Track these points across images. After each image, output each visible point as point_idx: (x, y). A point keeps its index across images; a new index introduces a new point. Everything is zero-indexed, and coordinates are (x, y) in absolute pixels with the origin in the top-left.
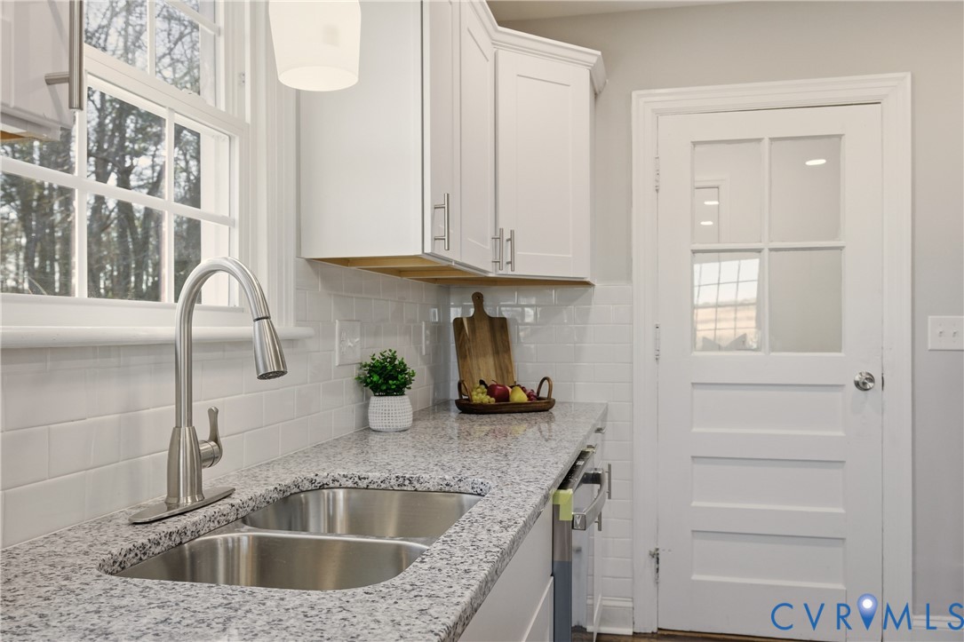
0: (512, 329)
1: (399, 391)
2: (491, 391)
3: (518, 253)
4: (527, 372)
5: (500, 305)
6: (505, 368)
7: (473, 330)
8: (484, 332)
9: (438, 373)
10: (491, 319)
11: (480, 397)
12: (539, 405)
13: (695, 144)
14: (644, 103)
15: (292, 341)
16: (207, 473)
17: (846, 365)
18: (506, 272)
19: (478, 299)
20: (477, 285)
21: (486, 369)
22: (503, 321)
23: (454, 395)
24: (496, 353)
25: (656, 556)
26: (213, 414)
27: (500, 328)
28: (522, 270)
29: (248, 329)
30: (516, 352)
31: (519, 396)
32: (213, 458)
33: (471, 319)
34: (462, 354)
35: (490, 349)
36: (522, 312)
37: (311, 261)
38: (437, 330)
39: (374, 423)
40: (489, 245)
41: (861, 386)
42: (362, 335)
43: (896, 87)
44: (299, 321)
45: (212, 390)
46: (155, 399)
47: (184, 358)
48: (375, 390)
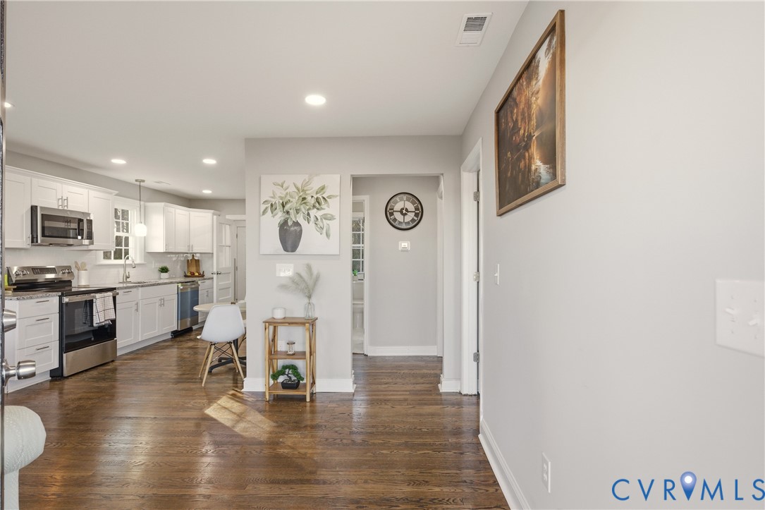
1: (167, 272)
6: (198, 269)
8: (194, 262)
10: (196, 260)
11: (189, 274)
16: (128, 279)
21: (193, 269)
22: (198, 260)
26: (129, 273)
29: (134, 262)
31: (197, 274)
32: (128, 277)
33: (191, 260)
34: (188, 267)
35: (195, 266)
37: (147, 252)
38: (183, 261)
39: (162, 277)
40: (187, 248)
42: (160, 263)
44: (144, 261)
45: (128, 270)
46: (121, 271)
47: (125, 266)
48: (162, 272)
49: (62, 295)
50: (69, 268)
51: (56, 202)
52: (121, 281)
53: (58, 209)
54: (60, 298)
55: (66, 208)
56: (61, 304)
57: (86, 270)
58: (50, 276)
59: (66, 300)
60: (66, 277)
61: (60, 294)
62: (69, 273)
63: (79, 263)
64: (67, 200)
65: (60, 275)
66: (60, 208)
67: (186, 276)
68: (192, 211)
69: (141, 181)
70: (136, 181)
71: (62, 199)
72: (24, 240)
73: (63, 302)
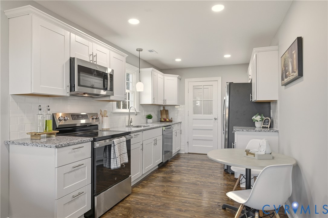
1: (151, 118)
3: (167, 102)
4: (170, 117)
5: (166, 108)
6: (167, 116)
7: (163, 112)
10: (166, 110)
11: (163, 120)
12: (170, 121)
13: (193, 86)
14: (187, 81)
15: (138, 113)
16: (131, 123)
20: (164, 106)
21: (164, 117)
22: (167, 110)
23: (159, 120)
25: (188, 142)
26: (131, 118)
28: (167, 104)
29: (134, 111)
30: (169, 115)
31: (168, 120)
32: (131, 122)
33: (163, 110)
35: (165, 114)
37: (140, 104)
38: (158, 111)
39: (148, 122)
41: (215, 119)
42: (147, 112)
43: (219, 79)
44: (139, 111)
45: (131, 117)
46: (127, 117)
47: (129, 114)
48: (148, 118)
49: (95, 140)
50: (96, 114)
51: (88, 57)
52: (127, 125)
53: (90, 63)
54: (93, 143)
55: (95, 63)
56: (93, 150)
57: (107, 116)
58: (83, 121)
59: (97, 145)
60: (94, 122)
61: (92, 139)
62: (96, 119)
63: (103, 111)
64: (96, 56)
65: (90, 121)
66: (91, 62)
67: (161, 121)
68: (165, 76)
69: (140, 50)
70: (137, 50)
71: (92, 55)
72: (65, 89)
73: (94, 147)
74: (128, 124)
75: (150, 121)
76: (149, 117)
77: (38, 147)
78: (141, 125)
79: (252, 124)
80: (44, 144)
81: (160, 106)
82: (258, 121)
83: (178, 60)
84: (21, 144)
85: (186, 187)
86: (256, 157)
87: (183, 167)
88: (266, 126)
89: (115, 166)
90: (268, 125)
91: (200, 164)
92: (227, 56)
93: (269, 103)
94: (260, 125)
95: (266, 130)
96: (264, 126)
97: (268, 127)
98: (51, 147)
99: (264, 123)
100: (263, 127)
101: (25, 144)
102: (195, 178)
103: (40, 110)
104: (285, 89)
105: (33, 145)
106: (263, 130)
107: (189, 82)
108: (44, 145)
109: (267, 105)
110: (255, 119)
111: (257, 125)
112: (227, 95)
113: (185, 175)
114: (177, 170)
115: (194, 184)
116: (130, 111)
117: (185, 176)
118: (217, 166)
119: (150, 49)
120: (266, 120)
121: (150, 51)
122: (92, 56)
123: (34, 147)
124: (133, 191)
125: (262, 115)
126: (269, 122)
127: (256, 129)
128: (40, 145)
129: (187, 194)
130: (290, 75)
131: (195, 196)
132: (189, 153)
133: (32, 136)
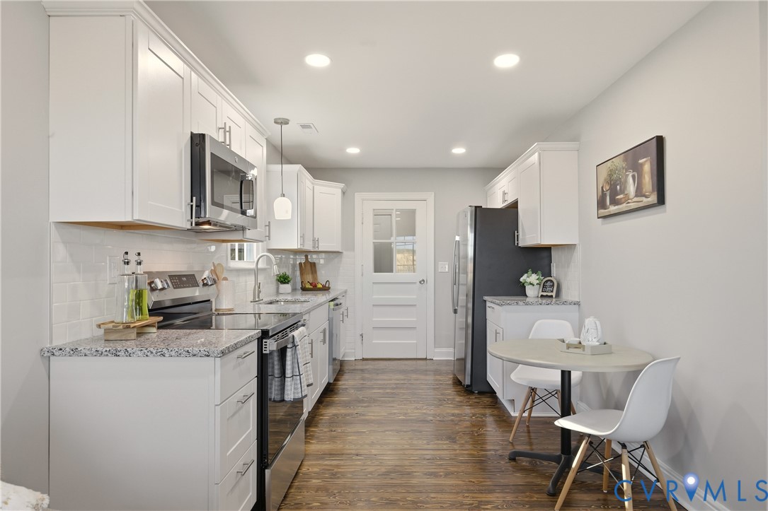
0: (317, 266)
1: (288, 283)
2: (311, 284)
3: (320, 244)
4: (322, 279)
5: (313, 258)
6: (315, 278)
7: (305, 266)
8: (308, 267)
9: (298, 279)
10: (311, 263)
11: (308, 286)
12: (326, 289)
14: (358, 197)
17: (416, 277)
18: (316, 250)
19: (306, 256)
20: (306, 253)
21: (309, 278)
22: (314, 263)
23: (299, 286)
24: (312, 273)
25: (362, 335)
27: (313, 265)
28: (320, 250)
30: (318, 273)
31: (320, 286)
32: (260, 292)
34: (302, 274)
35: (310, 272)
36: (321, 261)
37: (271, 250)
38: (295, 266)
39: (280, 292)
40: (311, 243)
41: (420, 282)
42: (279, 268)
43: (430, 197)
47: (256, 272)
48: (281, 282)
49: (265, 335)
54: (260, 341)
56: (261, 359)
64: (230, 132)
67: (304, 289)
68: (317, 184)
69: (283, 122)
70: (276, 122)
71: (224, 128)
72: (184, 210)
73: (264, 352)
74: (254, 297)
75: (286, 288)
76: (283, 280)
77: (167, 359)
78: (278, 299)
79: (521, 291)
80: (187, 349)
81: (296, 252)
82: (533, 285)
83: (353, 151)
84: (106, 353)
85: (412, 430)
86: (588, 351)
87: (374, 388)
88: (549, 294)
89: (298, 393)
90: (552, 292)
91: (402, 380)
92: (459, 151)
93: (548, 249)
94: (536, 293)
95: (549, 300)
96: (545, 294)
97: (552, 296)
98: (208, 356)
99: (543, 287)
100: (542, 296)
101: (118, 354)
102: (414, 408)
103: (128, 263)
104: (602, 224)
105: (149, 354)
106: (544, 301)
107: (363, 200)
108: (188, 351)
109: (545, 254)
110: (528, 280)
111: (530, 291)
112: (471, 232)
113: (390, 405)
114: (367, 398)
115: (421, 421)
116: (259, 267)
117: (393, 407)
118: (440, 380)
119: (305, 122)
120: (547, 281)
121: (304, 127)
122: (222, 131)
123: (151, 357)
124: (307, 453)
125: (539, 272)
126: (553, 285)
127: (528, 299)
128: (173, 352)
129: (425, 442)
130: (629, 201)
131: (442, 444)
132: (364, 359)
133: (107, 331)
